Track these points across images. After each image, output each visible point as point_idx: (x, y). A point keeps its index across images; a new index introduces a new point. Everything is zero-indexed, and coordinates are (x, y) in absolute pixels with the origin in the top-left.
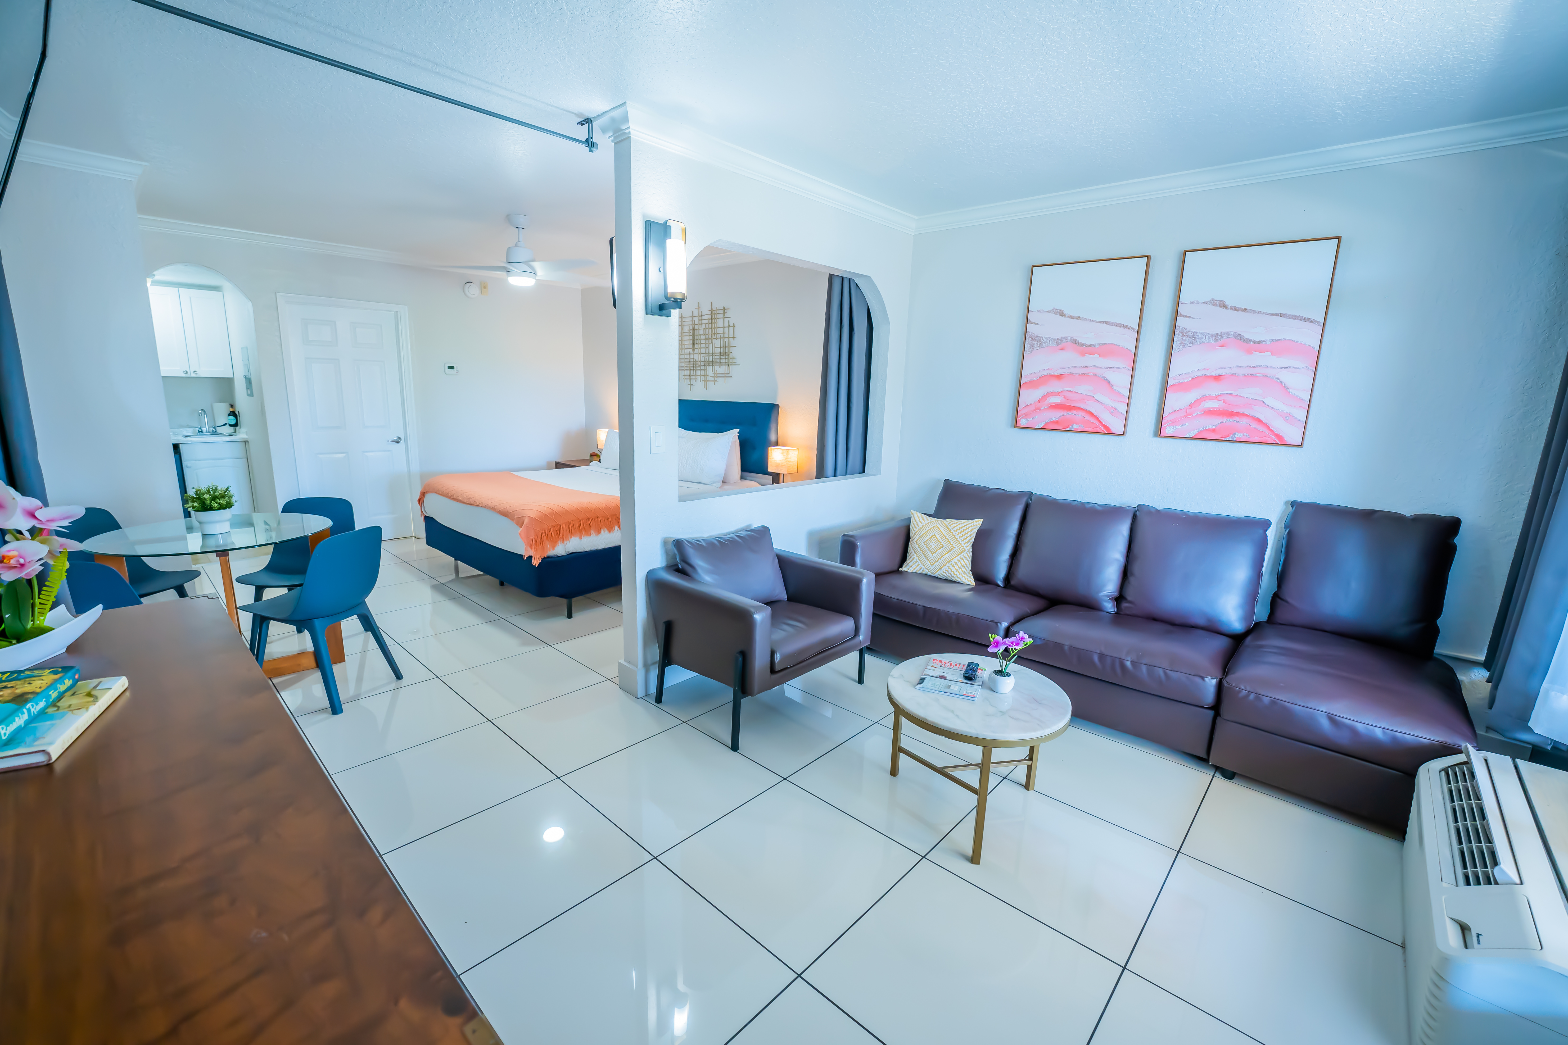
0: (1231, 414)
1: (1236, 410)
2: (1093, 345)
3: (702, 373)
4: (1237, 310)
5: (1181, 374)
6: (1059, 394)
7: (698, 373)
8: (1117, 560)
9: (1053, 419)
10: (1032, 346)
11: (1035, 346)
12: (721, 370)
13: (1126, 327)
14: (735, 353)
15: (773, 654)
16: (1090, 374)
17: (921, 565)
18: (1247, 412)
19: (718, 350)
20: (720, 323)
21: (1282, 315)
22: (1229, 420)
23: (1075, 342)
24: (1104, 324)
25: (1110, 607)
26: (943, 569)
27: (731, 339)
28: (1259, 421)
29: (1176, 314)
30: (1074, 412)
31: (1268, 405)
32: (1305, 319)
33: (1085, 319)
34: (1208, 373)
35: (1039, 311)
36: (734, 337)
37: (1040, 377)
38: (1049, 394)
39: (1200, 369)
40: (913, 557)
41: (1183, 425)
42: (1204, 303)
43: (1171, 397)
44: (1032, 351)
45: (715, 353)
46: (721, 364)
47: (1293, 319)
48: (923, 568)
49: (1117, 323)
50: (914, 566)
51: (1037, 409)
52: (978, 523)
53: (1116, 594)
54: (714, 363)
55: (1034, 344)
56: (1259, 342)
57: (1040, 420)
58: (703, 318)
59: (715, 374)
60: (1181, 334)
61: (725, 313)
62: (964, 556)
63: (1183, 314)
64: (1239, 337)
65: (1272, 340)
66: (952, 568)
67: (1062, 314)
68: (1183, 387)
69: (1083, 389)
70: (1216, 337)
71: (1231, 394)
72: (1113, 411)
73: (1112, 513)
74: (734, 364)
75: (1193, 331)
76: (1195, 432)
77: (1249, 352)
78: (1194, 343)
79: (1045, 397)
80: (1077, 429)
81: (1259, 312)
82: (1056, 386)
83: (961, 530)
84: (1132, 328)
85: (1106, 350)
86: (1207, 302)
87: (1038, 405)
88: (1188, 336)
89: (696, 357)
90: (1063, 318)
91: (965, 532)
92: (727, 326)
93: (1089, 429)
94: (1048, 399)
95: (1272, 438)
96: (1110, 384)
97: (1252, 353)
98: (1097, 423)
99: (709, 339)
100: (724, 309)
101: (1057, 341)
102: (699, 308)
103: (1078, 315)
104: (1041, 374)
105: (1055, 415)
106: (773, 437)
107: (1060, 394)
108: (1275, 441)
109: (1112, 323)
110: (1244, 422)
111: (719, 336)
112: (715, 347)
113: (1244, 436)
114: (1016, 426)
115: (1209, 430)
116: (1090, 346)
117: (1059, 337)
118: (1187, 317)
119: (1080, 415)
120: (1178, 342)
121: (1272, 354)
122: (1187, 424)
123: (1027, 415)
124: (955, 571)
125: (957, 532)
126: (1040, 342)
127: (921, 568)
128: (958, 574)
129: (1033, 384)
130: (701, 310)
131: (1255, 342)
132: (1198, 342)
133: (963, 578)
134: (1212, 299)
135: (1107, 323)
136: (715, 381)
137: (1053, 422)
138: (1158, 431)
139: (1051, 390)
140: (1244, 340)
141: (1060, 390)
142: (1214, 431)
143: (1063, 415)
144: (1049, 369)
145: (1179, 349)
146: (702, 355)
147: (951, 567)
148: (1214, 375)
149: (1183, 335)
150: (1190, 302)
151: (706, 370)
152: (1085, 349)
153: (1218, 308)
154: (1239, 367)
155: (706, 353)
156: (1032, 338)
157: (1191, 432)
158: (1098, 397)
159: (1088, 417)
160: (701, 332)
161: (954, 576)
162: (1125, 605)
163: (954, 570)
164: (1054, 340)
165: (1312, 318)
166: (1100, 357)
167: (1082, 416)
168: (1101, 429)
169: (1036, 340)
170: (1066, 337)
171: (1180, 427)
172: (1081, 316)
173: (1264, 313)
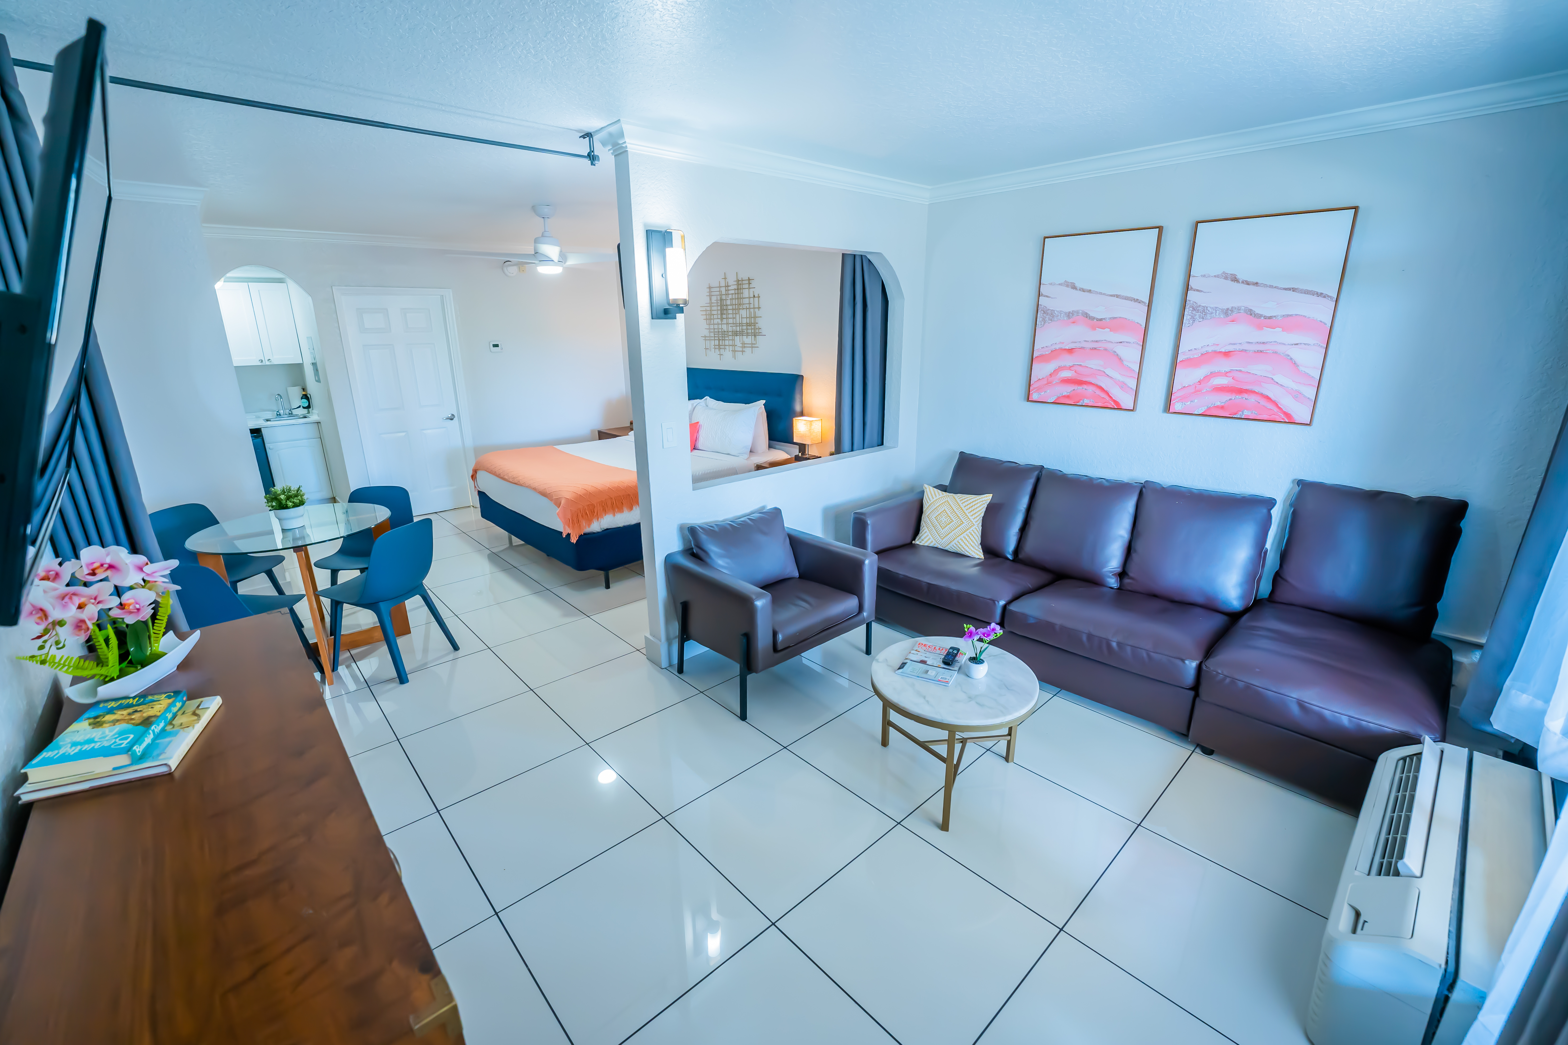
0: (1240, 391)
1: (1245, 387)
2: (1104, 319)
3: (731, 343)
4: (1248, 284)
5: (1191, 350)
6: (1070, 368)
7: (727, 343)
8: (1122, 537)
9: (1065, 394)
10: (1044, 320)
11: (1047, 319)
12: (748, 340)
13: (1137, 301)
14: (761, 323)
15: (775, 634)
16: (1100, 349)
17: (932, 539)
18: (1257, 389)
19: (744, 321)
20: (746, 293)
21: (1294, 290)
22: (1237, 397)
23: (1086, 315)
24: (1115, 298)
25: (1113, 582)
26: (953, 543)
27: (756, 310)
28: (1268, 398)
29: (1187, 288)
30: (1085, 387)
31: (1277, 383)
32: (1317, 294)
33: (1097, 293)
34: (1218, 349)
35: (1051, 284)
36: (759, 308)
37: (1052, 351)
38: (1061, 369)
39: (1210, 344)
40: (924, 531)
41: (1192, 401)
42: (1215, 276)
43: (1179, 372)
44: (1044, 324)
45: (742, 323)
46: (748, 335)
47: (1305, 294)
48: (934, 542)
49: (1127, 297)
50: (925, 540)
51: (1049, 383)
52: (987, 498)
53: (1119, 570)
54: (741, 333)
55: (1046, 318)
56: (1270, 318)
57: (1051, 394)
58: (730, 288)
59: (742, 344)
60: (1191, 309)
61: (749, 284)
62: (974, 530)
63: (1194, 287)
64: (1250, 312)
65: (1284, 315)
66: (961, 543)
67: (1074, 287)
68: (1193, 363)
69: (1094, 364)
70: (1227, 312)
71: (1240, 371)
72: (1123, 386)
73: (1118, 489)
74: (760, 334)
75: (1203, 305)
76: (1203, 409)
77: (1260, 327)
78: (1204, 318)
79: (1056, 371)
80: (1088, 404)
81: (1271, 287)
82: (1067, 360)
83: (970, 506)
84: (1142, 302)
85: (1117, 324)
86: (1219, 275)
87: (1050, 379)
88: (1198, 310)
89: (725, 327)
90: (1074, 291)
91: (974, 508)
92: (753, 296)
93: (1100, 404)
94: (1060, 373)
95: (1280, 416)
96: (1120, 360)
97: (1262, 329)
98: (1107, 398)
99: (735, 309)
100: (749, 279)
101: (1069, 315)
102: (725, 278)
103: (1089, 288)
104: (1053, 348)
105: (1067, 390)
106: (798, 408)
107: (1072, 368)
108: (1283, 419)
109: (1123, 296)
110: (1252, 399)
111: (745, 306)
112: (742, 318)
113: (1252, 413)
114: (1028, 400)
115: (1217, 407)
116: (1101, 320)
117: (1071, 310)
118: (1198, 290)
119: (1090, 389)
120: (1189, 317)
121: (1283, 330)
122: (1196, 401)
123: (1039, 389)
124: (964, 546)
125: (967, 508)
126: (1051, 315)
127: (932, 542)
128: (967, 549)
129: (1045, 358)
130: (727, 280)
131: (1265, 317)
132: (1208, 316)
133: (971, 552)
134: (1224, 272)
135: (1117, 296)
136: (743, 351)
137: (1065, 397)
138: (1167, 407)
139: (1062, 364)
140: (1255, 315)
141: (1071, 364)
142: (1222, 407)
143: (1074, 390)
144: (1061, 343)
145: (1189, 323)
146: (730, 325)
147: (960, 541)
148: (1223, 350)
149: (1194, 309)
150: (1201, 275)
151: (734, 340)
152: (1096, 323)
153: (1229, 282)
154: (1249, 343)
155: (733, 324)
156: (1044, 312)
157: (1200, 409)
158: (1109, 371)
159: (1098, 392)
160: (729, 302)
161: (964, 550)
162: (1127, 581)
163: (963, 544)
164: (1066, 313)
165: (1325, 292)
166: (1111, 331)
167: (1093, 391)
168: (1111, 404)
169: (1048, 313)
170: (1077, 311)
171: (1189, 403)
172: (1092, 289)
173: (1275, 287)
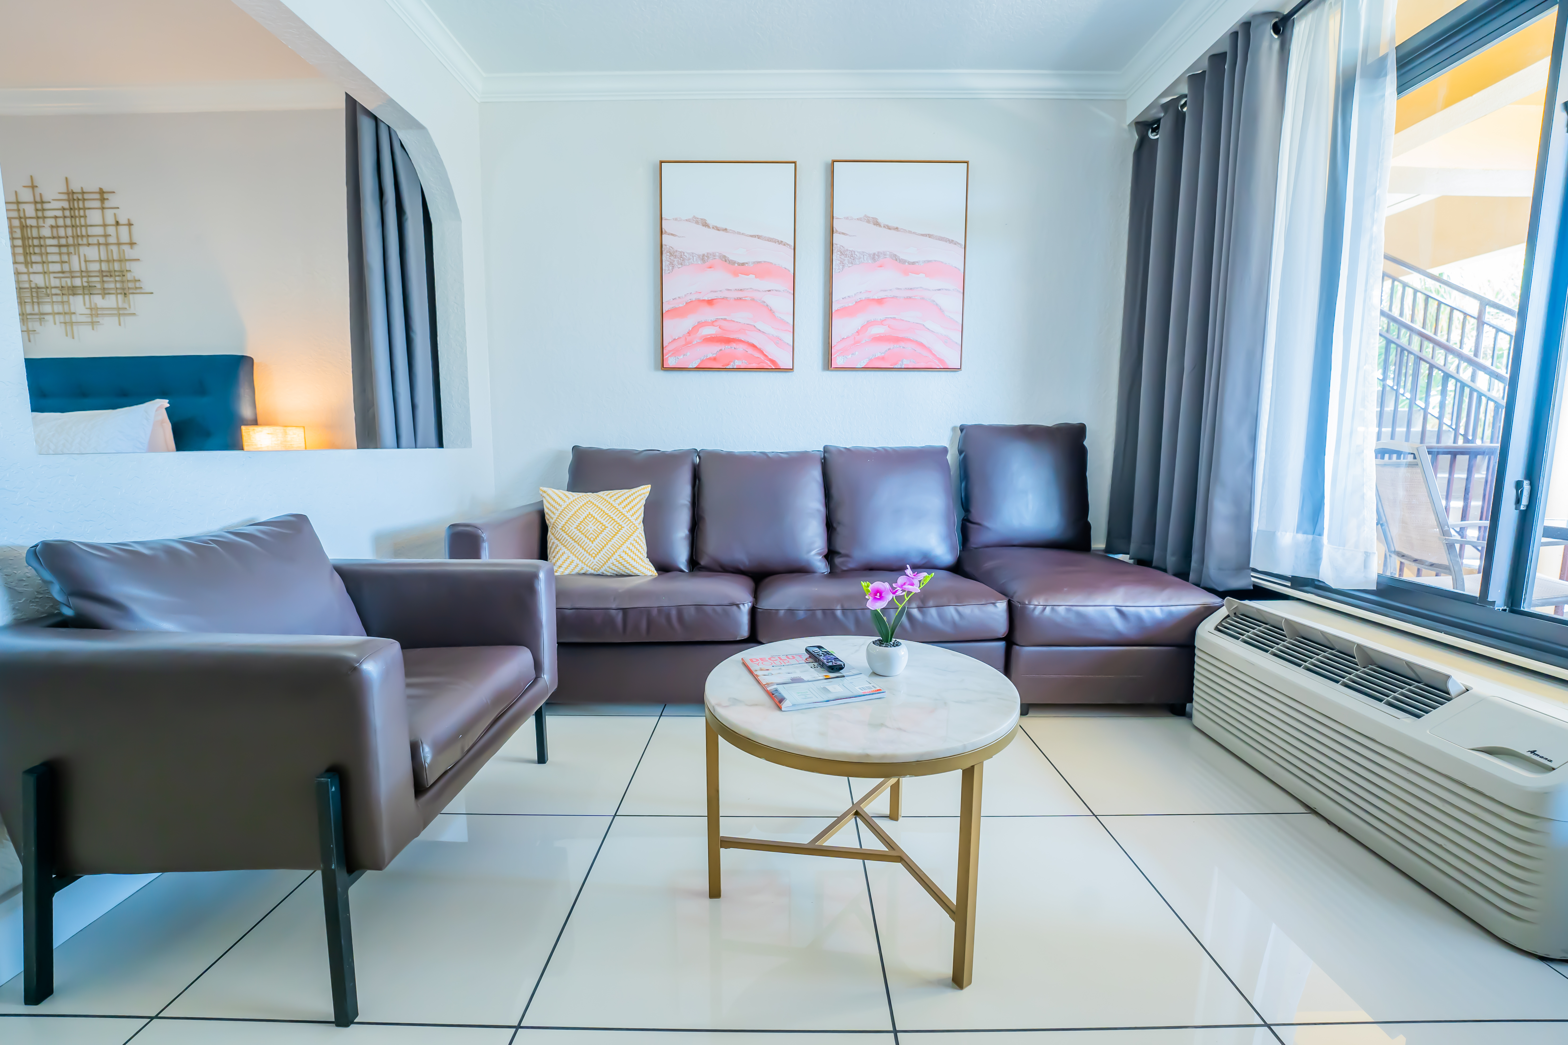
0: (897, 340)
1: (900, 335)
2: (747, 263)
3: (58, 308)
4: (890, 229)
5: (845, 298)
6: (712, 323)
7: (47, 308)
8: (819, 511)
9: (710, 356)
10: (671, 263)
11: (676, 263)
12: (107, 301)
13: (780, 243)
14: (137, 270)
16: (746, 298)
17: (576, 561)
18: (911, 336)
19: (95, 267)
20: (94, 217)
21: (930, 236)
22: (895, 346)
23: (724, 259)
24: (756, 239)
25: (821, 566)
26: (612, 560)
27: (126, 248)
28: (922, 345)
29: (831, 231)
30: (734, 345)
31: (929, 329)
32: (948, 240)
33: (734, 232)
34: (871, 296)
35: (676, 219)
36: (132, 244)
37: (687, 303)
38: (701, 324)
39: (862, 291)
40: (561, 553)
41: (853, 354)
42: (857, 219)
43: (836, 322)
44: (672, 269)
45: (87, 271)
46: (105, 293)
47: (939, 240)
48: (581, 565)
49: (770, 238)
50: (565, 566)
51: (688, 344)
52: (645, 490)
53: (826, 551)
54: (88, 290)
55: (674, 261)
56: (913, 263)
57: (694, 357)
59: (91, 309)
60: (839, 254)
61: (103, 200)
62: (637, 537)
63: (839, 230)
64: (895, 258)
65: (925, 261)
66: (625, 556)
67: (705, 225)
68: (849, 311)
69: (741, 317)
70: (874, 257)
71: (894, 318)
72: (778, 341)
73: (799, 459)
74: (138, 291)
75: (851, 249)
76: (865, 362)
77: (906, 273)
78: (854, 263)
79: (696, 328)
80: (740, 366)
81: (910, 232)
82: (708, 314)
83: (626, 502)
84: (787, 244)
85: (762, 270)
86: (861, 218)
87: (689, 338)
88: (846, 255)
89: (39, 280)
90: (706, 229)
91: (632, 504)
92: (114, 223)
93: (754, 365)
94: (700, 330)
95: (935, 363)
96: (771, 310)
97: (908, 275)
98: (762, 358)
99: (67, 246)
100: (102, 192)
101: (704, 258)
102: (33, 187)
103: (724, 227)
104: (688, 299)
105: (711, 350)
106: (246, 411)
107: (715, 324)
108: (938, 365)
109: (765, 237)
110: (909, 347)
111: (93, 240)
112: (86, 261)
113: (911, 362)
114: (664, 368)
115: (878, 358)
116: (743, 264)
117: (705, 252)
118: (843, 234)
119: (741, 348)
120: (838, 262)
121: (926, 276)
122: (857, 353)
123: (676, 352)
124: (630, 560)
125: (623, 505)
126: (681, 258)
127: (577, 565)
128: (634, 564)
129: (680, 312)
130: (40, 192)
131: (909, 263)
132: (857, 262)
133: (641, 569)
134: (865, 215)
135: (759, 237)
136: (93, 323)
137: (710, 359)
138: (828, 364)
139: (702, 318)
140: (900, 261)
141: (713, 319)
142: (882, 359)
143: (721, 350)
144: (696, 293)
145: (839, 269)
146: (52, 276)
147: (623, 555)
148: (876, 297)
149: (842, 253)
150: (845, 218)
151: (68, 302)
152: (738, 268)
153: (871, 226)
154: (898, 289)
155: (63, 272)
156: (671, 254)
157: (862, 362)
158: (759, 325)
159: (750, 351)
161: (630, 567)
162: (838, 560)
163: (628, 558)
164: (699, 256)
165: (955, 240)
166: (756, 277)
167: (744, 350)
168: (767, 364)
169: (676, 255)
170: (713, 253)
171: (850, 356)
172: (728, 228)
173: (914, 233)
